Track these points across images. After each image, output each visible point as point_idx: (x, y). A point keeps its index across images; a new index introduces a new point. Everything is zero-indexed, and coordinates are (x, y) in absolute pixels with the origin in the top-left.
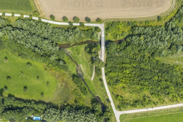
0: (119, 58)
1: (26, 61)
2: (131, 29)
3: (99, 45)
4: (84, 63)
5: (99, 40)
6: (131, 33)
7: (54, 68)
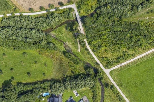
0: (96, 28)
1: (22, 52)
2: (97, 2)
3: (76, 22)
4: (69, 40)
5: (75, 18)
6: (98, 5)
7: (46, 51)
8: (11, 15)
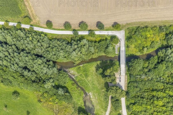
0: (147, 83)
1: (12, 89)
2: (164, 38)
3: (117, 63)
4: (95, 90)
5: (117, 54)
6: (165, 43)
7: (50, 99)
8: (16, 24)
